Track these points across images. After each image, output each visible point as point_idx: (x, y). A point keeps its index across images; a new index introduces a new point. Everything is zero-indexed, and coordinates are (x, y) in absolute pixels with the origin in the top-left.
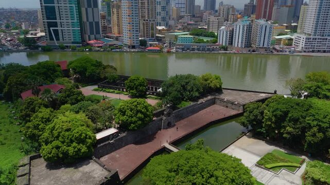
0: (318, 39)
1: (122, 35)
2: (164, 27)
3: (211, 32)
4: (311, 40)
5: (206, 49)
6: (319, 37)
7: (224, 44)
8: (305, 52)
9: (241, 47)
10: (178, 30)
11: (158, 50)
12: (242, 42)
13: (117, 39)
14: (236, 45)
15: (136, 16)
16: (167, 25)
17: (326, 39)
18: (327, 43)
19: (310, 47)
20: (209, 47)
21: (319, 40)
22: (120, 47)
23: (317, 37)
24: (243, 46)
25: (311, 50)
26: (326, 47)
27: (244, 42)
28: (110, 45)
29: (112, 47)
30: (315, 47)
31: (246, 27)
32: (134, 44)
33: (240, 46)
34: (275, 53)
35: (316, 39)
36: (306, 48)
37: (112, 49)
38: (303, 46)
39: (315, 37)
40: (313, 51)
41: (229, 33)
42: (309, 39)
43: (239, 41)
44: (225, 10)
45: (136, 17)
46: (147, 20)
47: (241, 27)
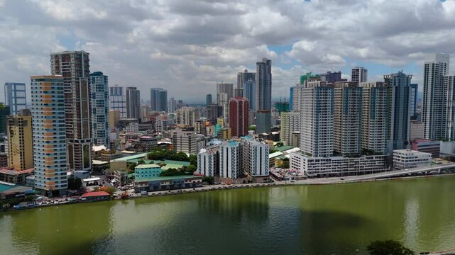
0: (322, 160)
1: (29, 171)
2: (102, 147)
3: (179, 153)
4: (314, 162)
5: (184, 186)
6: (322, 158)
7: (207, 175)
8: (309, 177)
9: (233, 176)
10: (127, 150)
11: (105, 196)
12: (233, 171)
13: (20, 180)
14: (225, 176)
15: (61, 142)
16: (107, 142)
17: (330, 160)
18: (331, 164)
19: (314, 171)
20: (188, 182)
21: (323, 162)
22: (30, 197)
23: (319, 158)
24: (235, 176)
25: (316, 174)
26: (331, 170)
27: (235, 170)
28: (9, 197)
29: (12, 200)
30: (320, 171)
31: (235, 150)
32: (57, 189)
33: (230, 176)
34: (277, 182)
35: (319, 161)
36: (310, 173)
37: (12, 205)
38: (306, 170)
39: (317, 158)
40: (319, 176)
41: (213, 158)
42: (311, 161)
43: (228, 169)
44: (186, 115)
45: (62, 144)
46: (77, 141)
47: (230, 151)
